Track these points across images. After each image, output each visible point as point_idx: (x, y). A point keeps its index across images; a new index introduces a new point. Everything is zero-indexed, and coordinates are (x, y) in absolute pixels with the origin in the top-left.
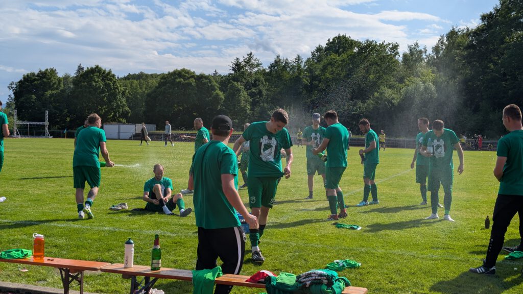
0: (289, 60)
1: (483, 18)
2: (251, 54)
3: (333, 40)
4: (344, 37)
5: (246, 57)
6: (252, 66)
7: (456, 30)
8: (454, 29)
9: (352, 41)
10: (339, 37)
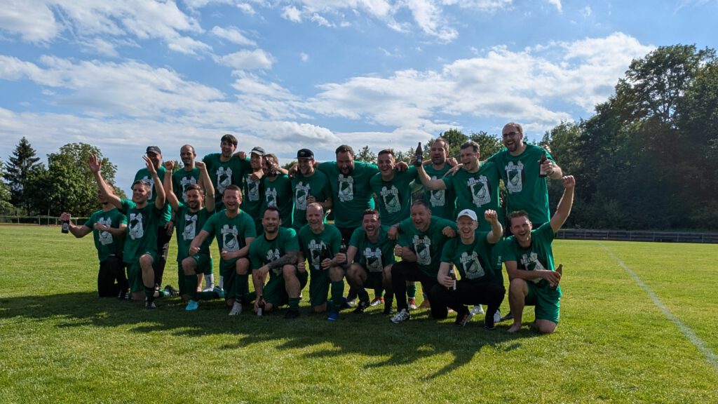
0: (403, 153)
1: (598, 108)
2: (367, 147)
3: (445, 134)
4: (456, 132)
5: (362, 150)
6: (367, 159)
7: (565, 124)
8: (562, 123)
9: (463, 135)
10: (451, 132)
